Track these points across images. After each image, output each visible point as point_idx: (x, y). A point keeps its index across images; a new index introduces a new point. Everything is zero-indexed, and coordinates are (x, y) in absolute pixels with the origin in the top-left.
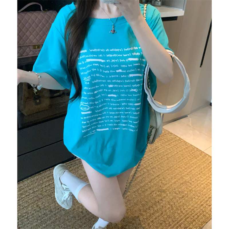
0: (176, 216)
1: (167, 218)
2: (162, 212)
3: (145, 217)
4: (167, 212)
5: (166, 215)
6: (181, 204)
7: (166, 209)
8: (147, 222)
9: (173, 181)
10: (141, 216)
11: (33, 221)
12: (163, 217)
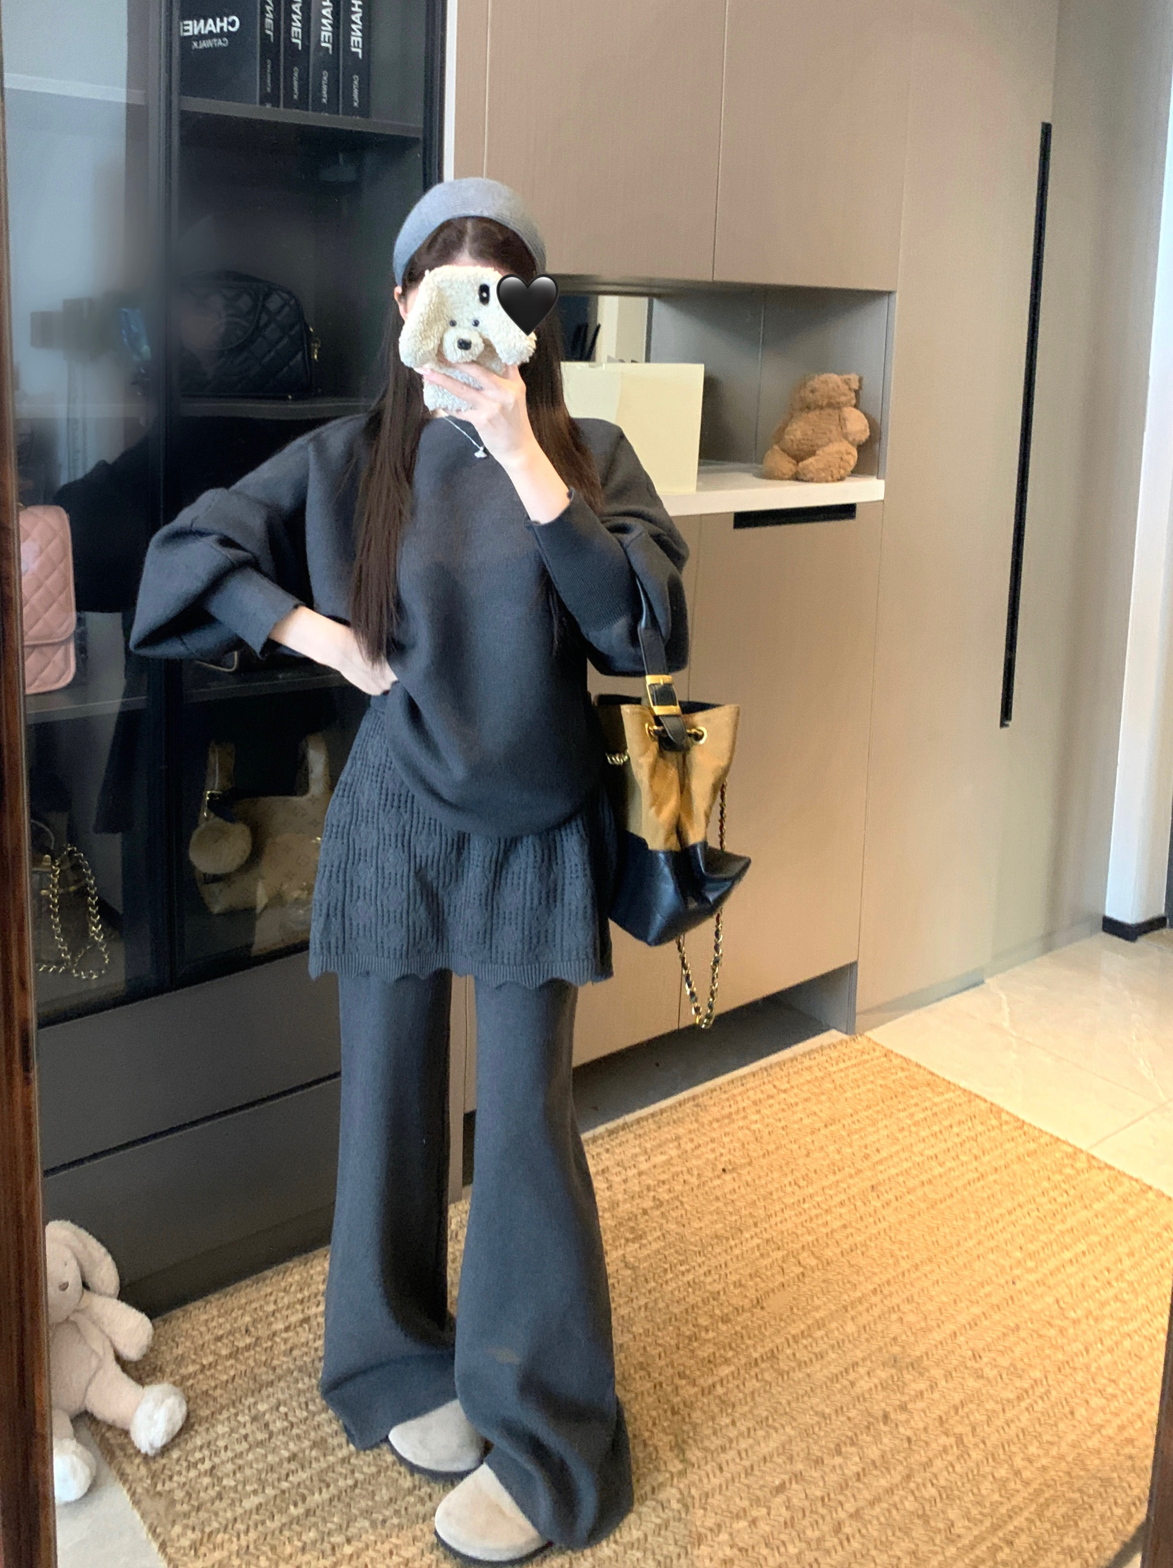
0: (984, 1492)
1: (938, 1500)
2: (907, 1472)
3: (818, 1493)
4: (934, 1470)
5: (932, 1484)
6: (1012, 1431)
7: (930, 1454)
8: (828, 1518)
9: (963, 1319)
10: (794, 1486)
11: (240, 1488)
12: (912, 1492)
